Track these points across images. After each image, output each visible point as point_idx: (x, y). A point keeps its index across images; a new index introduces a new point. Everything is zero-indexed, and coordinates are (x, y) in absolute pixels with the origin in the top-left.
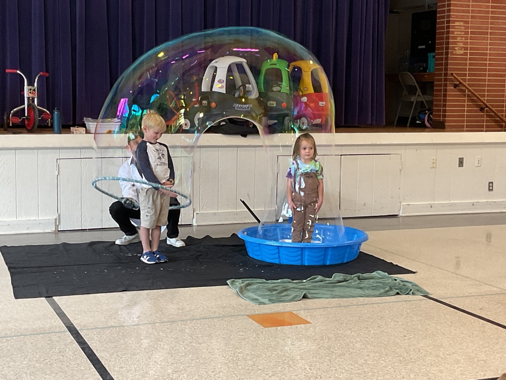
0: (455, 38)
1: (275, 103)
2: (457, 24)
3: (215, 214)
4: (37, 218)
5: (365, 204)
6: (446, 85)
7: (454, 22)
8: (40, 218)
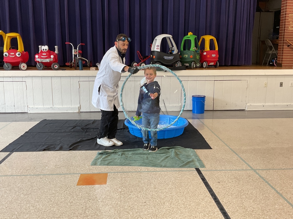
0: (289, 22)
1: (187, 56)
2: (290, 15)
4: (71, 106)
6: (283, 46)
7: (288, 14)
8: (72, 106)
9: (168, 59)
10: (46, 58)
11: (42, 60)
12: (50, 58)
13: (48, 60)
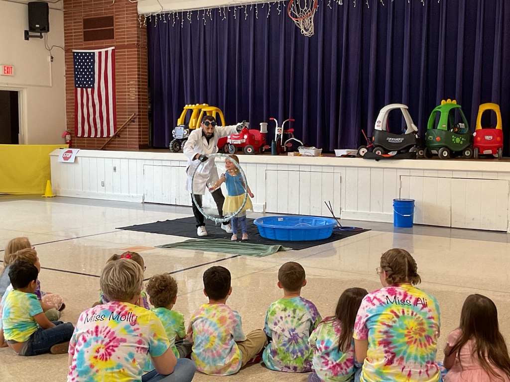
1: (432, 137)
3: (354, 213)
5: (473, 219)
9: (394, 142)
10: (238, 139)
11: (233, 141)
12: (244, 138)
13: (239, 142)
